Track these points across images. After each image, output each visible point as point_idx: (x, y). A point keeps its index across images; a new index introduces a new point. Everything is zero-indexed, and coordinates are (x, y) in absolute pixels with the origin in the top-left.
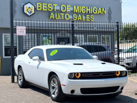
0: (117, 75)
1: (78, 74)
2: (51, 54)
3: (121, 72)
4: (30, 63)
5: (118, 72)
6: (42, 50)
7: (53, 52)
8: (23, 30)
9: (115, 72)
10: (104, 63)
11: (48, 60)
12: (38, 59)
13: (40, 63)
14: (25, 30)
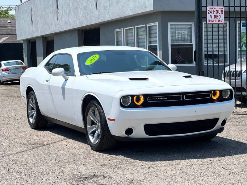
0: (214, 98)
1: (138, 97)
2: (88, 63)
3: (221, 91)
4: (47, 81)
5: (215, 93)
6: (69, 55)
7: (91, 58)
8: (218, 14)
9: (210, 92)
10: (189, 77)
11: (82, 73)
12: (63, 73)
13: (66, 80)
14: (223, 12)
